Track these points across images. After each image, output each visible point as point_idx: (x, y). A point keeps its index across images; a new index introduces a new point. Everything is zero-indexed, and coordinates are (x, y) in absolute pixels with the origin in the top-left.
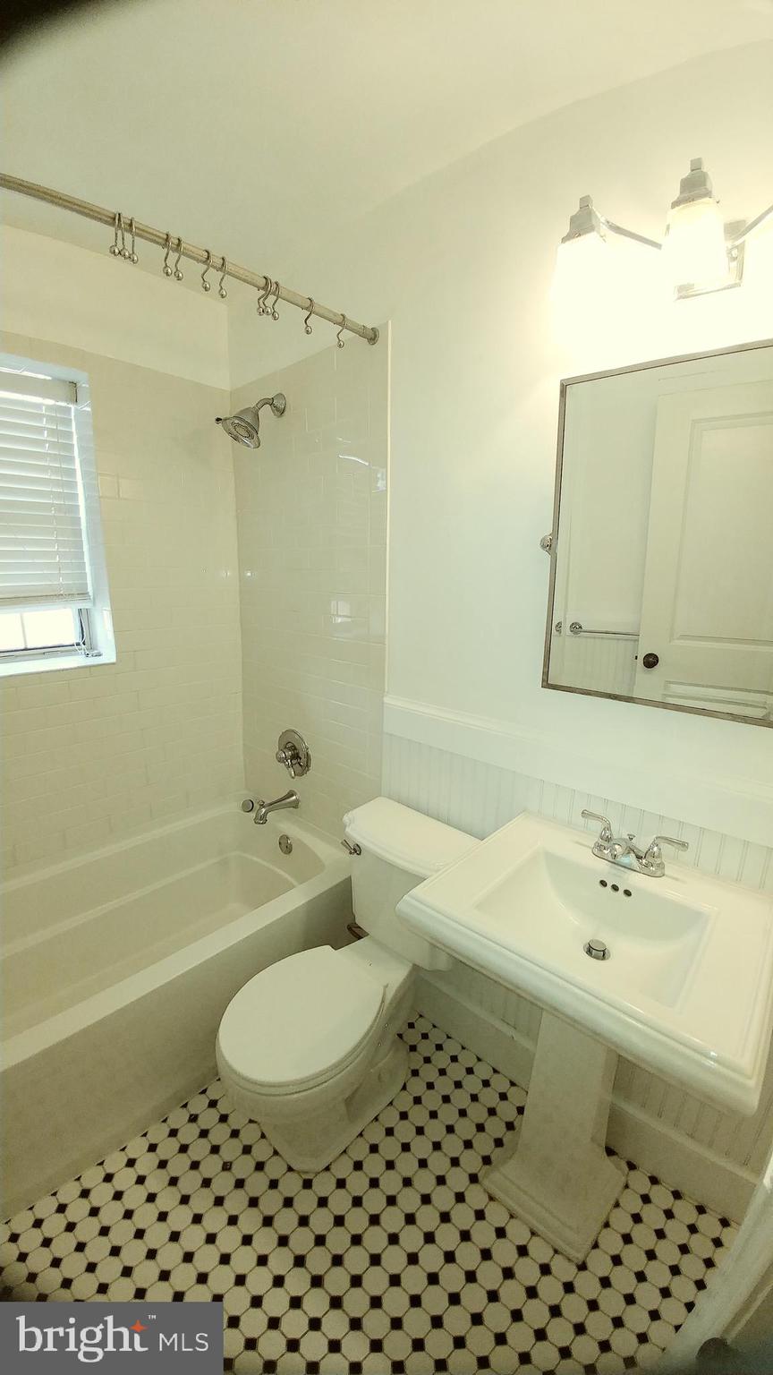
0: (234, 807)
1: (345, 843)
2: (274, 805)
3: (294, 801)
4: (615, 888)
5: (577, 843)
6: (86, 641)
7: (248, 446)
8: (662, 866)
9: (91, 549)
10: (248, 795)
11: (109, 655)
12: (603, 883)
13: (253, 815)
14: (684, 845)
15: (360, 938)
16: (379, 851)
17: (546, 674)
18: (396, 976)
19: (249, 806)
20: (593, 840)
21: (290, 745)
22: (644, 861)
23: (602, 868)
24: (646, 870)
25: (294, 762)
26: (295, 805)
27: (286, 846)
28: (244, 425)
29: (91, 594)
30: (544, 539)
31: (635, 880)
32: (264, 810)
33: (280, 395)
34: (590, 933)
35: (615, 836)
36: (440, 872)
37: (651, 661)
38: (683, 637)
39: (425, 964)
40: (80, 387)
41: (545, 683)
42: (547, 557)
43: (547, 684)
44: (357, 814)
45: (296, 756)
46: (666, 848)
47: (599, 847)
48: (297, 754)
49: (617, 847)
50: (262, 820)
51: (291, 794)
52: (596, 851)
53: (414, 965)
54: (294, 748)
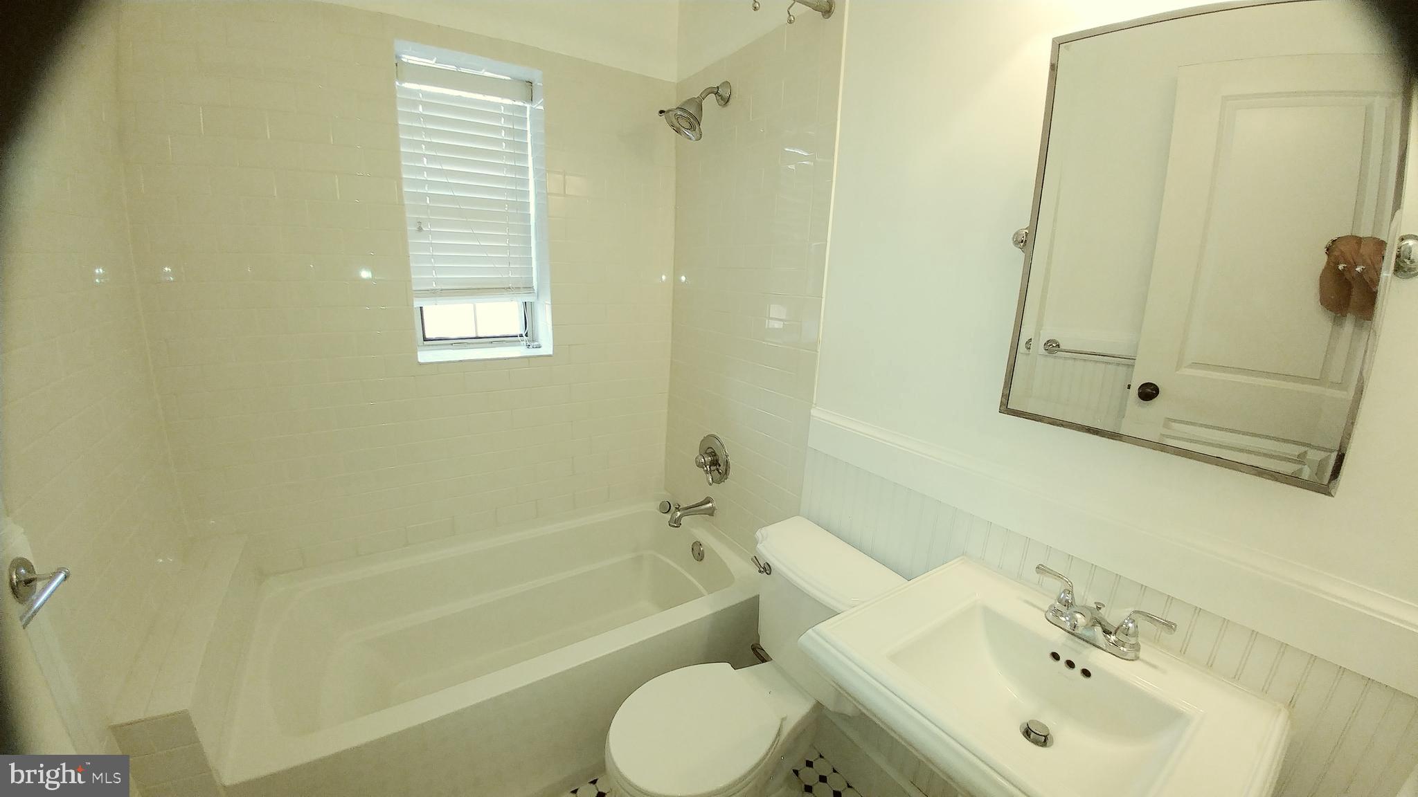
0: (652, 507)
1: (756, 560)
2: (690, 510)
3: (710, 508)
4: (1070, 664)
5: (1027, 602)
6: (528, 334)
7: (690, 139)
8: (1136, 647)
9: (538, 245)
10: (665, 496)
11: (547, 348)
12: (1055, 656)
13: (668, 516)
14: (1170, 626)
15: (763, 661)
16: (790, 575)
17: (1006, 397)
18: (796, 710)
19: (667, 508)
20: (1048, 602)
21: (710, 450)
22: (1113, 638)
23: (1057, 638)
24: (1114, 650)
25: (713, 468)
26: (711, 512)
27: (698, 552)
28: (686, 115)
29: (535, 288)
30: (1016, 234)
31: (1099, 660)
32: (679, 514)
33: (727, 84)
34: (1029, 710)
35: (1078, 601)
36: (855, 609)
37: (1148, 392)
38: (1195, 365)
39: (829, 704)
40: (536, 85)
41: (1004, 407)
42: (1019, 255)
43: (1005, 408)
44: (770, 529)
45: (715, 463)
46: (1144, 625)
47: (1057, 612)
48: (717, 461)
49: (1078, 616)
50: (676, 523)
51: (708, 501)
52: (1050, 615)
53: (818, 703)
54: (713, 454)
